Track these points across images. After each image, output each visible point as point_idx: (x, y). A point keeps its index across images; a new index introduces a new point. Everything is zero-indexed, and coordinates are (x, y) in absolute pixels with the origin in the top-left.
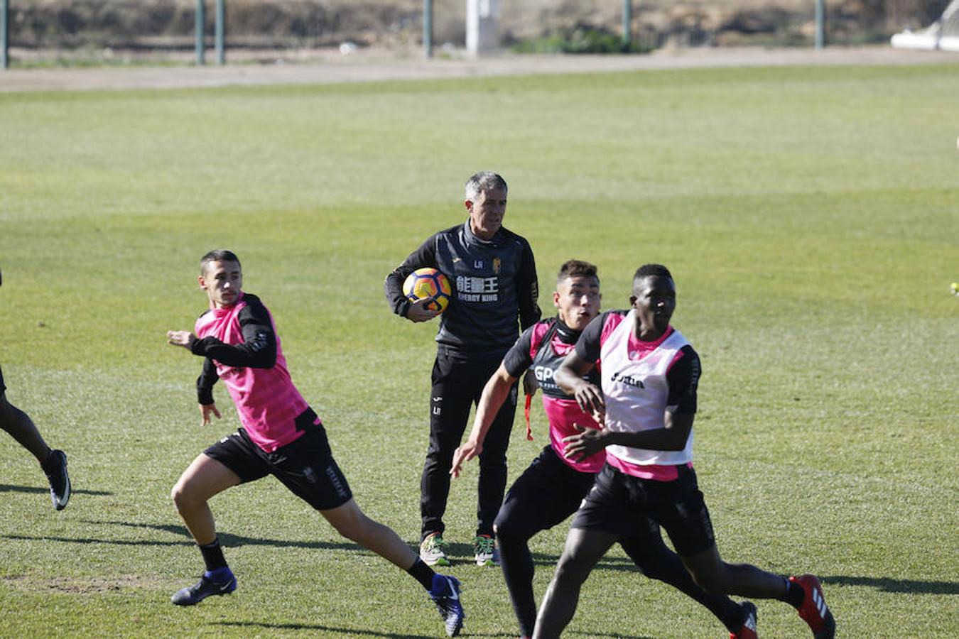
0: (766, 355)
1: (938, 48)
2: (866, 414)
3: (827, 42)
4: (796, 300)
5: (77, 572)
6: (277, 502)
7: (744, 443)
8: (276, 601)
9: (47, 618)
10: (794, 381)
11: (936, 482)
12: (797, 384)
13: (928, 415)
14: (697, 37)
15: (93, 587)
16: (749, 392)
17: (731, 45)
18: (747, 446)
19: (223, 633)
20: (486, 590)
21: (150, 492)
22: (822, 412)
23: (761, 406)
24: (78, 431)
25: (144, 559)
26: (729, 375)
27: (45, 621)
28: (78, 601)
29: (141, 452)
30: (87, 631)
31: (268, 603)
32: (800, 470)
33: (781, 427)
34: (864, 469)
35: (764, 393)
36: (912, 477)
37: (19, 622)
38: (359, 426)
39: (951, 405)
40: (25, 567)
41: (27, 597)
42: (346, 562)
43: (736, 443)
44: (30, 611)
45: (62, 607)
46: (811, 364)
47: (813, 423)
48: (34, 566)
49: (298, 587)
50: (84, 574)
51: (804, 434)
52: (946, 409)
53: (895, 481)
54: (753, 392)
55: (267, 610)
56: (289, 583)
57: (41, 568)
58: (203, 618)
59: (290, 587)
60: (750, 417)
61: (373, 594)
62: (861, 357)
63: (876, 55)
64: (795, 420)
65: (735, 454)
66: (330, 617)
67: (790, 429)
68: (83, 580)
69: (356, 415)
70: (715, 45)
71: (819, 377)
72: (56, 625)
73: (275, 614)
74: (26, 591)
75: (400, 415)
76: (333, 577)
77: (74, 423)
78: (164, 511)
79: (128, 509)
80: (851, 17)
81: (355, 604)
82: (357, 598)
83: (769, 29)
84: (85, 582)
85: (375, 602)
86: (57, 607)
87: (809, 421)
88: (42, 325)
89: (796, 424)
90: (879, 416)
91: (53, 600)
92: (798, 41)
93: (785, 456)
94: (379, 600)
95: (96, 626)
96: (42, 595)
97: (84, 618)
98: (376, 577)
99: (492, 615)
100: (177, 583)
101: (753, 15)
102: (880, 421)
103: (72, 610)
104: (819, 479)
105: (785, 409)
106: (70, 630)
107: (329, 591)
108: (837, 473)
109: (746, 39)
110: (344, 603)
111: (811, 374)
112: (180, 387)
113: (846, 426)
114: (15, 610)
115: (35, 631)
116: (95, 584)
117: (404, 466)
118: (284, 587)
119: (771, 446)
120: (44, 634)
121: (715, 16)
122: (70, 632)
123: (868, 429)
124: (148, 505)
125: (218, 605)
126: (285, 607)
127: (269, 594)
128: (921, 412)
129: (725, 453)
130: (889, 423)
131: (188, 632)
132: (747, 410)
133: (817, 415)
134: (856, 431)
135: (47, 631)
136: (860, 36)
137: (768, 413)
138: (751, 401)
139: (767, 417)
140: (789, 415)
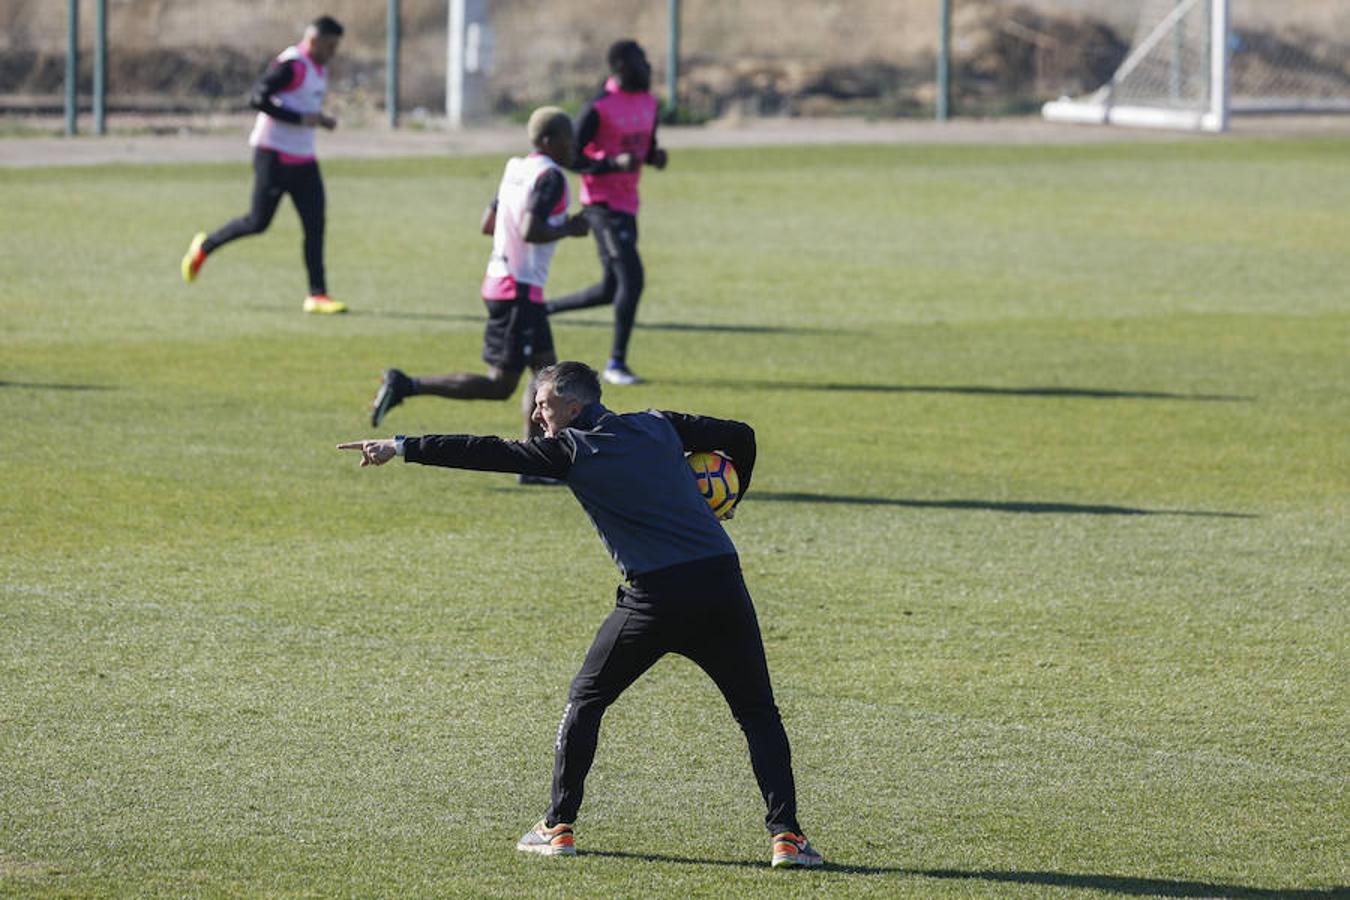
0: (864, 551)
1: (1107, 121)
2: (1005, 634)
3: (951, 112)
4: (907, 474)
6: (175, 752)
7: (834, 673)
10: (904, 587)
11: (1102, 731)
12: (908, 592)
13: (1091, 637)
14: (771, 103)
16: (840, 602)
17: (817, 114)
18: (837, 678)
22: (943, 631)
23: (858, 622)
26: (814, 578)
32: (912, 713)
33: (885, 651)
34: (1001, 712)
35: (861, 603)
36: (1068, 724)
38: (292, 647)
39: (1122, 623)
42: (273, 837)
43: (822, 673)
46: (927, 565)
47: (931, 646)
51: (916, 662)
52: (1115, 628)
53: (1044, 729)
54: (846, 603)
56: (192, 867)
59: (193, 872)
60: (841, 638)
61: (311, 883)
62: (997, 554)
63: (1020, 130)
64: (905, 643)
65: (821, 689)
67: (898, 654)
69: (289, 630)
70: (796, 114)
71: (939, 582)
75: (351, 631)
80: (986, 76)
82: (287, 888)
83: (871, 92)
87: (924, 644)
89: (906, 648)
90: (1022, 638)
92: (912, 110)
93: (891, 692)
94: (319, 892)
98: (315, 859)
100: (33, 867)
101: (849, 73)
102: (1024, 645)
104: (938, 725)
105: (891, 627)
107: (248, 878)
108: (964, 717)
109: (839, 106)
111: (928, 578)
112: (39, 589)
113: (976, 651)
118: (184, 872)
119: (872, 678)
121: (796, 75)
123: (1008, 655)
127: (162, 881)
128: (1082, 632)
129: (807, 689)
130: (1037, 647)
132: (838, 628)
133: (936, 636)
134: (990, 658)
136: (999, 104)
137: (867, 632)
138: (844, 615)
139: (866, 638)
140: (897, 636)
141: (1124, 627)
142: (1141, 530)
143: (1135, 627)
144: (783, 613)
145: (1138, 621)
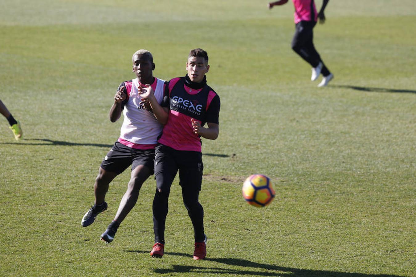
5: (233, 173)
8: (319, 188)
9: (220, 193)
15: (240, 180)
19: (296, 201)
20: (411, 185)
21: (265, 140)
24: (234, 113)
25: (262, 169)
27: (219, 194)
28: (233, 186)
29: (261, 122)
30: (237, 199)
31: (315, 189)
37: (208, 194)
40: (211, 171)
41: (211, 184)
44: (213, 190)
45: (226, 188)
48: (214, 170)
49: (328, 182)
50: (235, 174)
55: (315, 192)
57: (217, 171)
58: (287, 194)
66: (342, 195)
68: (235, 177)
72: (224, 196)
73: (318, 193)
74: (211, 181)
76: (344, 178)
77: (232, 109)
78: (271, 148)
79: (255, 147)
81: (353, 190)
84: (236, 178)
85: (362, 189)
86: (224, 189)
88: (219, 66)
91: (222, 185)
95: (241, 197)
96: (218, 183)
97: (235, 193)
99: (413, 196)
103: (230, 190)
106: (230, 198)
110: (349, 189)
114: (206, 189)
115: (214, 198)
116: (241, 179)
117: (375, 130)
120: (218, 200)
122: (230, 199)
124: (264, 145)
125: (294, 189)
126: (323, 191)
131: (280, 200)
135: (220, 198)
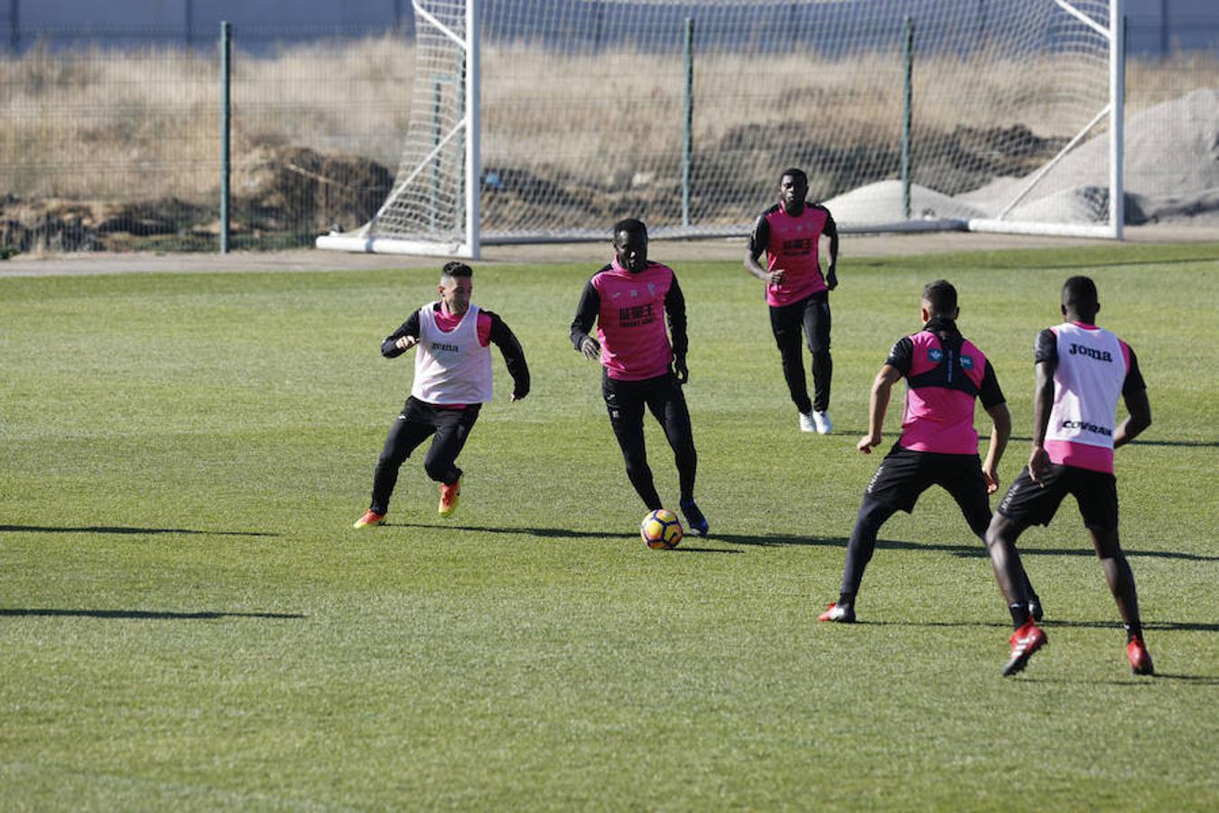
0: (129, 640)
1: (370, 251)
2: (251, 713)
3: (231, 246)
4: (172, 570)
7: (95, 752)
10: (163, 672)
11: (334, 799)
12: (167, 677)
13: (330, 714)
14: (75, 237)
16: (105, 687)
17: (118, 247)
18: (97, 756)
22: (197, 712)
23: (120, 704)
26: (81, 666)
32: (163, 786)
33: (144, 732)
34: (243, 784)
35: (124, 687)
36: (303, 792)
39: (358, 701)
43: (83, 752)
46: (186, 651)
47: (184, 725)
51: (170, 741)
52: (352, 706)
53: (282, 798)
54: (110, 688)
60: (104, 719)
62: (250, 641)
63: (298, 259)
64: (162, 722)
65: (81, 765)
67: (154, 733)
70: (99, 247)
71: (195, 667)
80: (268, 211)
87: (179, 723)
89: (162, 727)
90: (267, 716)
93: (146, 769)
102: (268, 723)
104: (187, 797)
105: (149, 709)
108: (209, 789)
111: (186, 663)
113: (225, 729)
119: (128, 755)
121: (100, 212)
123: (253, 732)
128: (321, 710)
129: (69, 766)
130: (280, 724)
132: (101, 711)
133: (189, 716)
134: (239, 734)
136: (281, 237)
137: (127, 714)
138: (107, 699)
139: (127, 719)
140: (154, 716)
141: (359, 705)
142: (380, 617)
143: (369, 705)
144: (52, 699)
145: (371, 700)
